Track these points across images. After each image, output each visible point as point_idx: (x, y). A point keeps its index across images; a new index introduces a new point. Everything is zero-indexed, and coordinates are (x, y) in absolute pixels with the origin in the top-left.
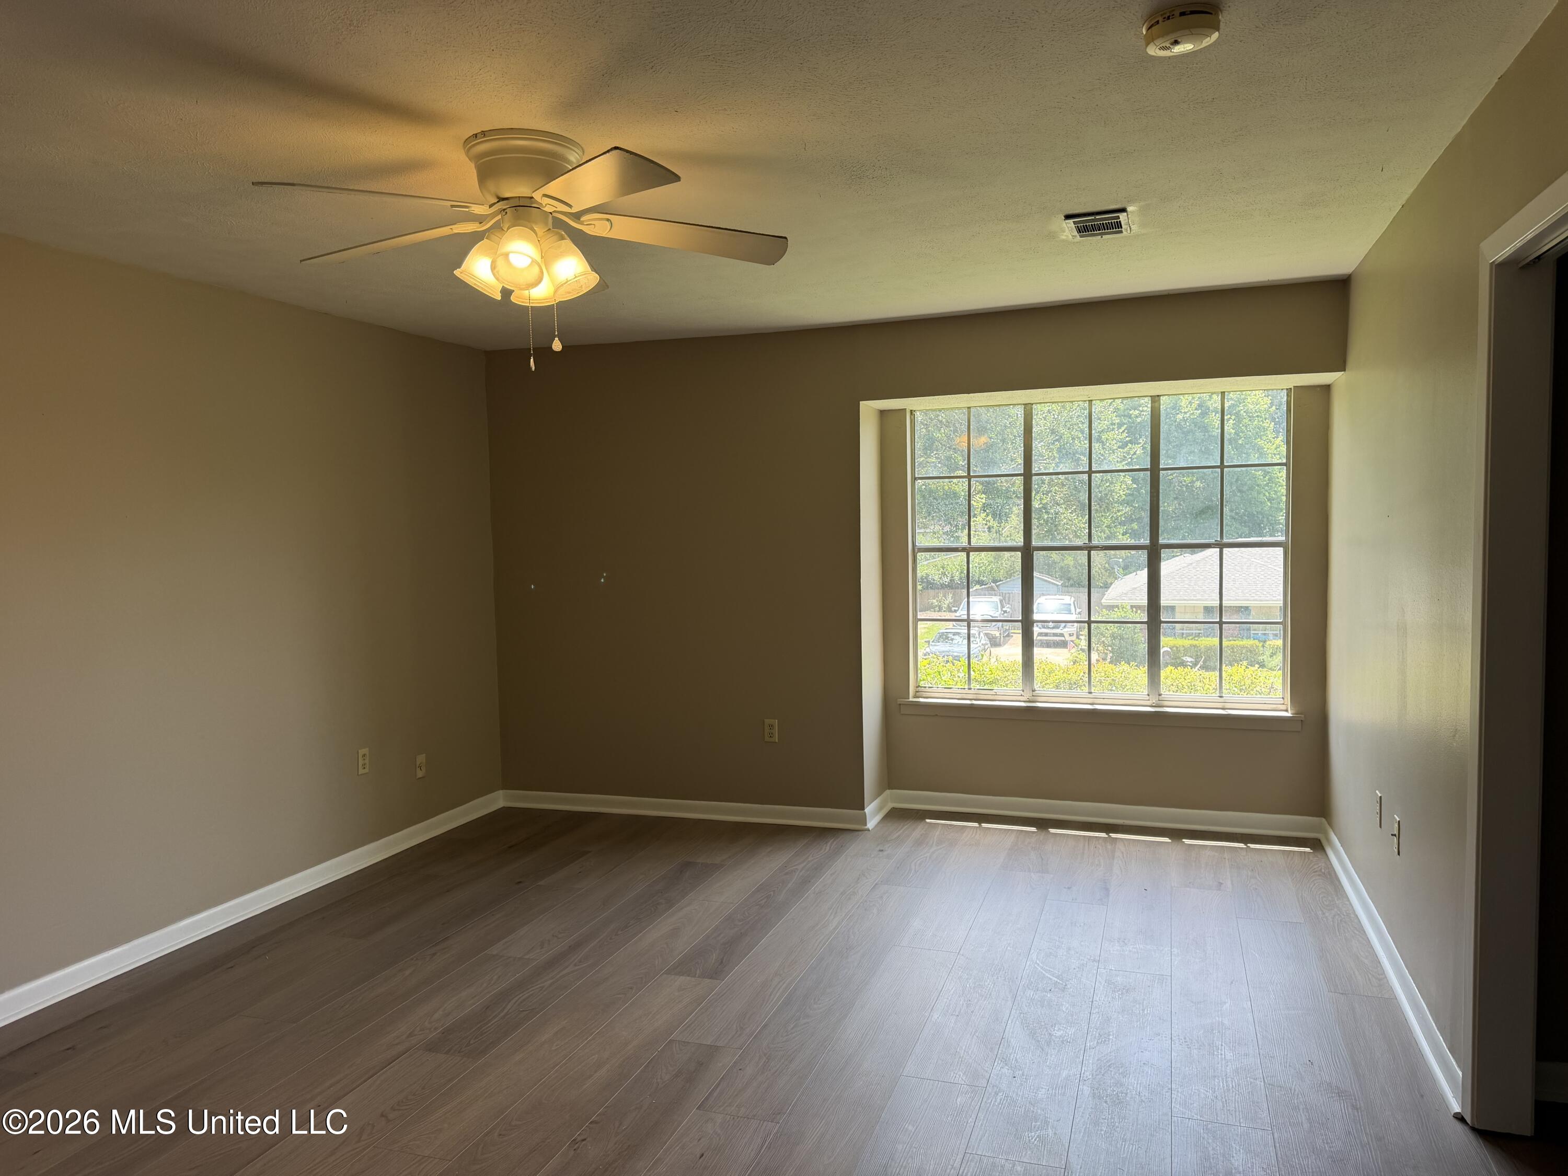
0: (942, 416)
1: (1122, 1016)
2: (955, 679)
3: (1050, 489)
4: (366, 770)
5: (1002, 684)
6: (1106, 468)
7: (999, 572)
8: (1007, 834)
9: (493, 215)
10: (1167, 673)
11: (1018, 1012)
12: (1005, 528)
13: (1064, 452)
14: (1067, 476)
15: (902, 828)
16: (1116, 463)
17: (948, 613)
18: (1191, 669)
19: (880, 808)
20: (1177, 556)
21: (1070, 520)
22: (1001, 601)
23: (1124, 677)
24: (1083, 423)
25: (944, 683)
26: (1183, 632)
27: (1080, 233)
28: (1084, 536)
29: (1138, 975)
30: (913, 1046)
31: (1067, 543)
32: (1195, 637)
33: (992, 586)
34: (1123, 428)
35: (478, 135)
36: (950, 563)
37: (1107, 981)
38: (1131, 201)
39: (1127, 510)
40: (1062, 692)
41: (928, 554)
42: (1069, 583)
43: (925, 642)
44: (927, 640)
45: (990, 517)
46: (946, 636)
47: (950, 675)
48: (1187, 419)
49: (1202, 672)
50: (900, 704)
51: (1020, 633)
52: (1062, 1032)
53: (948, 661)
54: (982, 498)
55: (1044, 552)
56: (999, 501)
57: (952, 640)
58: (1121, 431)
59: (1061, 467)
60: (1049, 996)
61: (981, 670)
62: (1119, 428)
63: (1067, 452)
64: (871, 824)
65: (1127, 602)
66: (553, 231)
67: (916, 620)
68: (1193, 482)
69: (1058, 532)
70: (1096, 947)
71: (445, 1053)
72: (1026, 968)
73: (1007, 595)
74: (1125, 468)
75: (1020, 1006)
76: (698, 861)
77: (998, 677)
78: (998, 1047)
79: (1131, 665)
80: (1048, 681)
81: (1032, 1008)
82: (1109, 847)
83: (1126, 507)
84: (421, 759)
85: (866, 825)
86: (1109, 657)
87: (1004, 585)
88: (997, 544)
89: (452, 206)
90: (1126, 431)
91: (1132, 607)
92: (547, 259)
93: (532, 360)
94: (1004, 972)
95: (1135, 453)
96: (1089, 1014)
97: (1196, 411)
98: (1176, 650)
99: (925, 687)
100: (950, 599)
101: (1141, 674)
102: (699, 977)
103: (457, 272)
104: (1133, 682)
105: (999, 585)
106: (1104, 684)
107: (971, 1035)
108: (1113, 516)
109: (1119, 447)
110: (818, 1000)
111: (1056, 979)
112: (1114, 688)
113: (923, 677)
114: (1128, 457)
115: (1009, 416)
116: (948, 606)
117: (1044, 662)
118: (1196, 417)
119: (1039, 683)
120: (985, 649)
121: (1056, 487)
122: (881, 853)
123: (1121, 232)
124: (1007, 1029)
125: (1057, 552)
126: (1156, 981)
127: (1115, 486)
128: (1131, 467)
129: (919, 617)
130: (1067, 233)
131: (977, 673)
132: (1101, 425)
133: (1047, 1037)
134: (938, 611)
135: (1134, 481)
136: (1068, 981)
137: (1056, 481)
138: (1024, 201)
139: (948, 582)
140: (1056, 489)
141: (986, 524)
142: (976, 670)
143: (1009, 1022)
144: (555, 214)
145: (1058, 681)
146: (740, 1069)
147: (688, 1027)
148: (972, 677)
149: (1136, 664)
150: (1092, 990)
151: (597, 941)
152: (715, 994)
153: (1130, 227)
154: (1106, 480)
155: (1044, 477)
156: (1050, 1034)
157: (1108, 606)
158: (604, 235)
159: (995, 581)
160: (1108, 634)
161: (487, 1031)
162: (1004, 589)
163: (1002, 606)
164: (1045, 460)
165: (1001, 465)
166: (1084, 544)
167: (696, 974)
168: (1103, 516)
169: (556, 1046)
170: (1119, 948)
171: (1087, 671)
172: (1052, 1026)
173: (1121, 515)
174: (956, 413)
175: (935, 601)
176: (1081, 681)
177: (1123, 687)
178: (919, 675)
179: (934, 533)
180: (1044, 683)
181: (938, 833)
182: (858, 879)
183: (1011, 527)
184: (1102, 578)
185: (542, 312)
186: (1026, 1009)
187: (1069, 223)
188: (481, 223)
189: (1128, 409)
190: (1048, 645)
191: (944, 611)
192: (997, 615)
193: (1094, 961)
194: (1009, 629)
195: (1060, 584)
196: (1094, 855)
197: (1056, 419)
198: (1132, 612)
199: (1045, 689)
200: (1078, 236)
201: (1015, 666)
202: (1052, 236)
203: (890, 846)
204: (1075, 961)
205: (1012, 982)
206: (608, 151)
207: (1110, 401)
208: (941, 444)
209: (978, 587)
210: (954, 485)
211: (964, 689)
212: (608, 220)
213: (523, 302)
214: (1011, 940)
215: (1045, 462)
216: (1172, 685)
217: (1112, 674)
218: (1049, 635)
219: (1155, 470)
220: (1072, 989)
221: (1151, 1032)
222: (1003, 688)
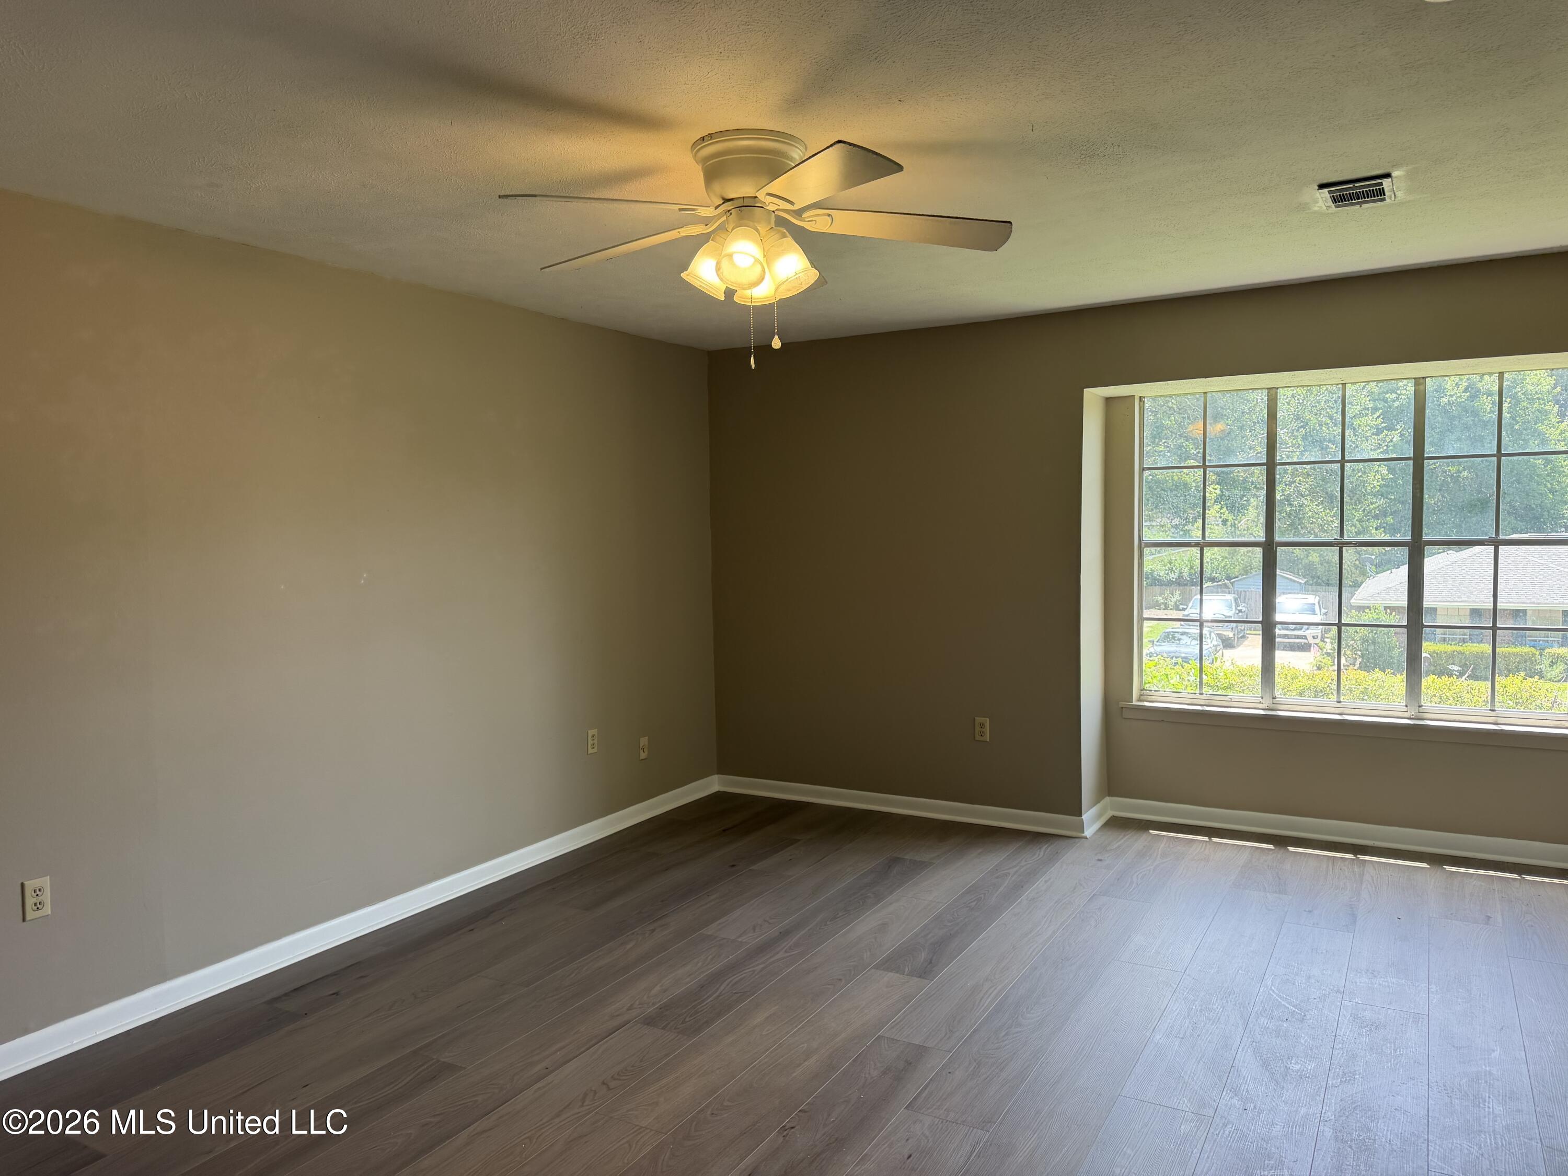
0: (1172, 403)
1: (1370, 1055)
2: (1184, 683)
3: (1293, 479)
4: (595, 750)
5: (1238, 689)
6: (1359, 457)
7: (1234, 568)
8: (1238, 852)
9: (719, 216)
10: (1428, 682)
11: (1249, 1040)
12: (1241, 521)
13: (1310, 439)
14: (1313, 465)
15: (1122, 838)
16: (1369, 451)
17: (1174, 611)
18: (1457, 678)
19: (1100, 816)
20: (1440, 553)
21: (1316, 513)
22: (1236, 600)
23: (1379, 685)
24: (1332, 408)
25: (1172, 687)
26: (1445, 636)
27: (1336, 203)
28: (1332, 530)
29: (1389, 1011)
30: (1133, 1066)
31: (1312, 538)
32: (1459, 642)
33: (1225, 584)
34: (1378, 414)
35: (705, 138)
36: (1178, 558)
37: (1353, 1015)
38: (1396, 166)
39: (1381, 503)
40: (1306, 700)
41: (1153, 549)
42: (1315, 581)
43: (1149, 641)
44: (1151, 639)
45: (1225, 509)
46: (1172, 635)
47: (1178, 678)
48: (1453, 403)
49: (1470, 682)
50: (1122, 708)
51: (1259, 634)
52: (1300, 1066)
53: (1176, 664)
54: (1216, 489)
55: (1286, 548)
56: (1236, 492)
57: (1179, 640)
58: (1375, 416)
59: (1306, 456)
60: (1285, 1025)
61: (1215, 674)
62: (1373, 414)
63: (1313, 439)
64: (1089, 832)
65: (1380, 602)
66: (775, 230)
67: (1142, 619)
68: (1459, 472)
69: (1303, 526)
70: (1340, 977)
71: (662, 1029)
72: (1260, 993)
73: (1243, 593)
74: (1380, 457)
75: (1252, 1033)
76: (906, 857)
77: (1233, 682)
78: (1227, 1075)
79: (1386, 672)
80: (1291, 688)
81: (1265, 1038)
82: (1356, 869)
83: (1380, 499)
84: (644, 741)
85: (1084, 833)
86: (1358, 662)
87: (1240, 583)
88: (1231, 539)
89: (680, 210)
90: (1382, 416)
91: (1386, 608)
92: (769, 257)
93: (752, 358)
94: (1235, 996)
95: (1391, 441)
96: (1331, 1050)
97: (1464, 394)
98: (1435, 655)
99: (1151, 691)
100: (1177, 596)
101: (1398, 682)
102: (907, 975)
103: (683, 275)
104: (1388, 691)
105: (1234, 582)
106: (1355, 693)
107: (1196, 1060)
108: (1364, 509)
109: (1373, 434)
110: (1031, 1009)
111: (1293, 1009)
112: (1366, 697)
113: (1148, 679)
114: (1383, 445)
115: (1248, 401)
116: (1176, 603)
117: (1287, 667)
118: (1463, 400)
119: (1280, 690)
120: (1216, 650)
121: (1300, 478)
122: (1099, 862)
123: (1384, 200)
124: (1237, 1058)
125: (1301, 548)
126: (1411, 1020)
127: (1368, 476)
128: (1387, 456)
129: (1145, 616)
130: (1321, 203)
131: (1209, 677)
132: (1352, 410)
133: (1282, 1069)
134: (1164, 609)
135: (1390, 470)
136: (1307, 1011)
137: (1301, 471)
138: (1271, 171)
139: (1176, 579)
140: (1300, 480)
141: (1221, 517)
142: (1208, 673)
143: (1240, 1050)
144: (777, 213)
145: (1302, 688)
146: (950, 1073)
147: (896, 1025)
148: (1204, 681)
149: (1392, 671)
150: (1336, 1024)
151: (807, 929)
152: (924, 993)
153: (1394, 193)
154: (1358, 469)
155: (1287, 466)
156: (1286, 1067)
157: (1358, 606)
158: (824, 230)
159: (1229, 578)
160: (1358, 637)
161: (702, 1011)
162: (1239, 587)
163: (1237, 605)
164: (1289, 448)
165: (1238, 454)
166: (1335, 539)
167: (904, 972)
168: (1353, 508)
169: (768, 1031)
170: (1366, 980)
171: (1336, 679)
172: (1289, 1059)
173: (1375, 508)
174: (1188, 399)
175: (1161, 598)
176: (1328, 689)
177: (1377, 696)
178: (1144, 678)
179: (1162, 526)
180: (1286, 690)
181: (1162, 845)
182: (1075, 889)
183: (1248, 520)
184: (1351, 576)
185: (764, 310)
186: (1259, 1038)
187: (1323, 193)
188: (706, 225)
189: (1384, 392)
190: (1292, 648)
191: (1171, 609)
192: (1231, 613)
193: (1338, 991)
194: (1244, 629)
195: (1303, 582)
196: (1338, 878)
197: (1301, 404)
198: (1386, 614)
199: (1287, 697)
200: (1334, 207)
201: (1253, 670)
202: (1302, 207)
203: (1109, 856)
204: (1315, 991)
205: (1244, 1007)
206: (831, 146)
207: (1364, 384)
208: (1171, 432)
209: (1209, 584)
210: (1184, 476)
211: (1195, 694)
212: (829, 215)
213: (745, 302)
214: (1243, 963)
215: (1288, 450)
216: (1435, 695)
217: (1364, 682)
218: (1293, 637)
219: (1418, 459)
220: (1311, 1021)
221: (1404, 1076)
222: (1239, 694)
